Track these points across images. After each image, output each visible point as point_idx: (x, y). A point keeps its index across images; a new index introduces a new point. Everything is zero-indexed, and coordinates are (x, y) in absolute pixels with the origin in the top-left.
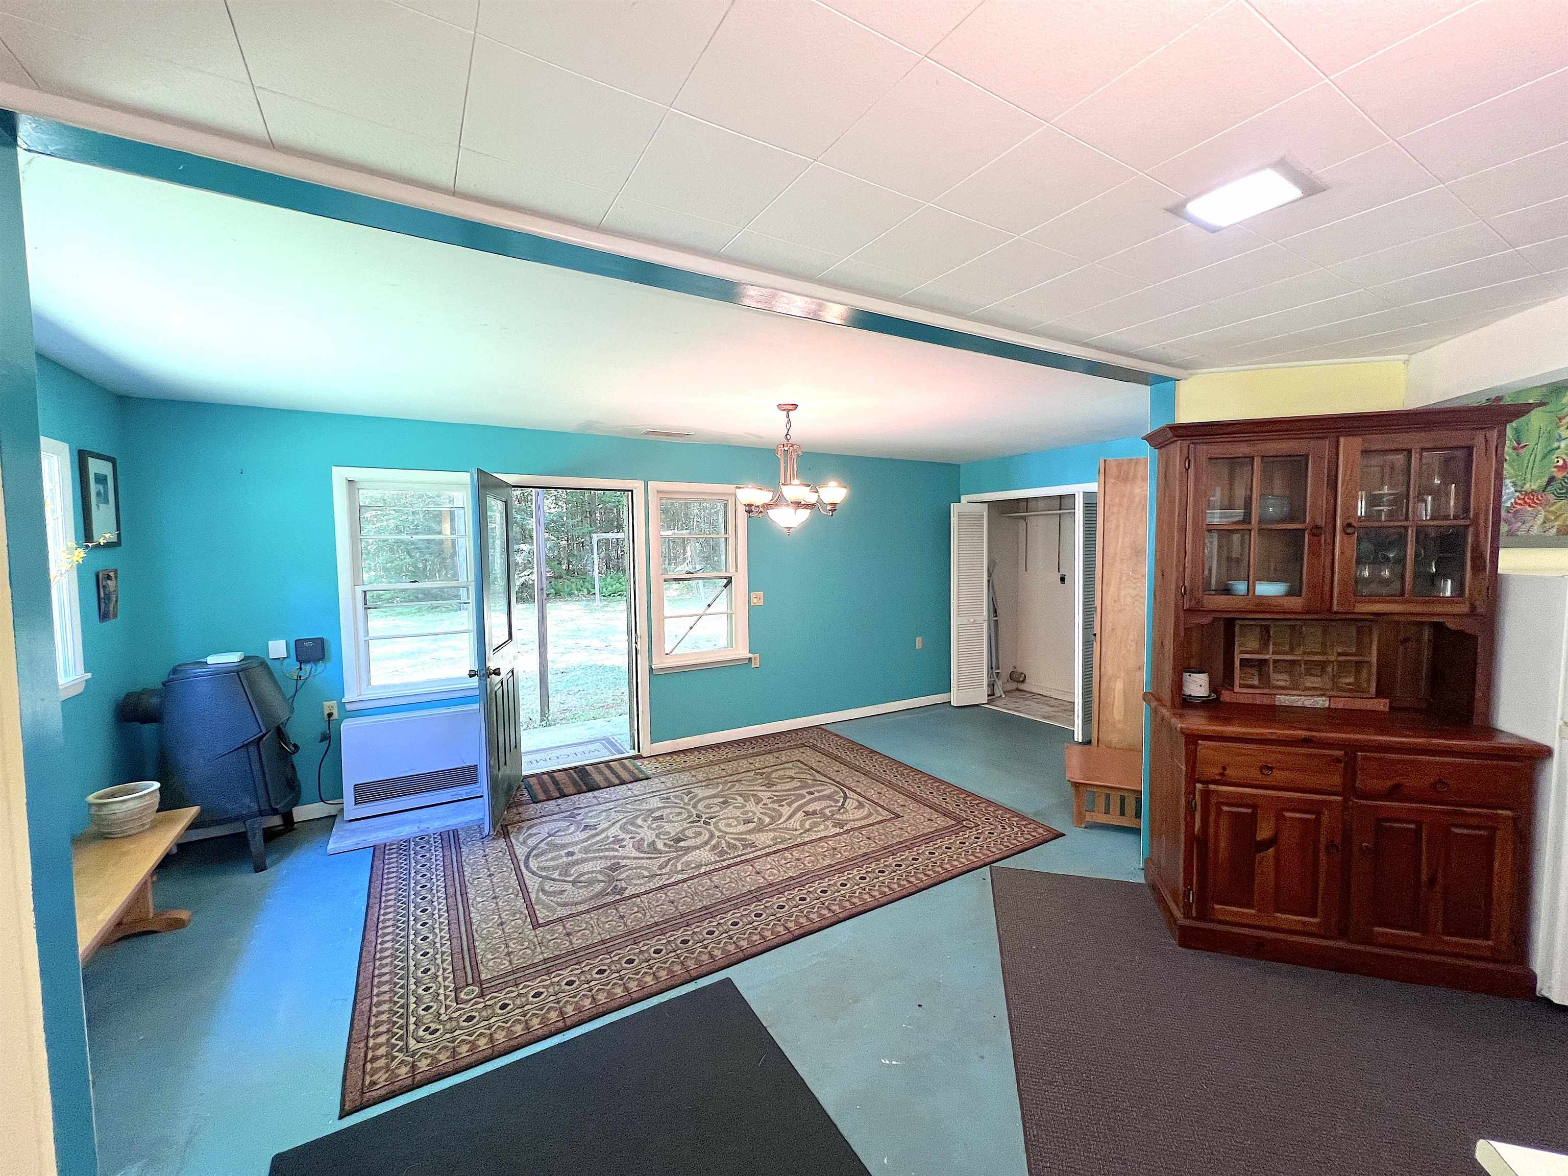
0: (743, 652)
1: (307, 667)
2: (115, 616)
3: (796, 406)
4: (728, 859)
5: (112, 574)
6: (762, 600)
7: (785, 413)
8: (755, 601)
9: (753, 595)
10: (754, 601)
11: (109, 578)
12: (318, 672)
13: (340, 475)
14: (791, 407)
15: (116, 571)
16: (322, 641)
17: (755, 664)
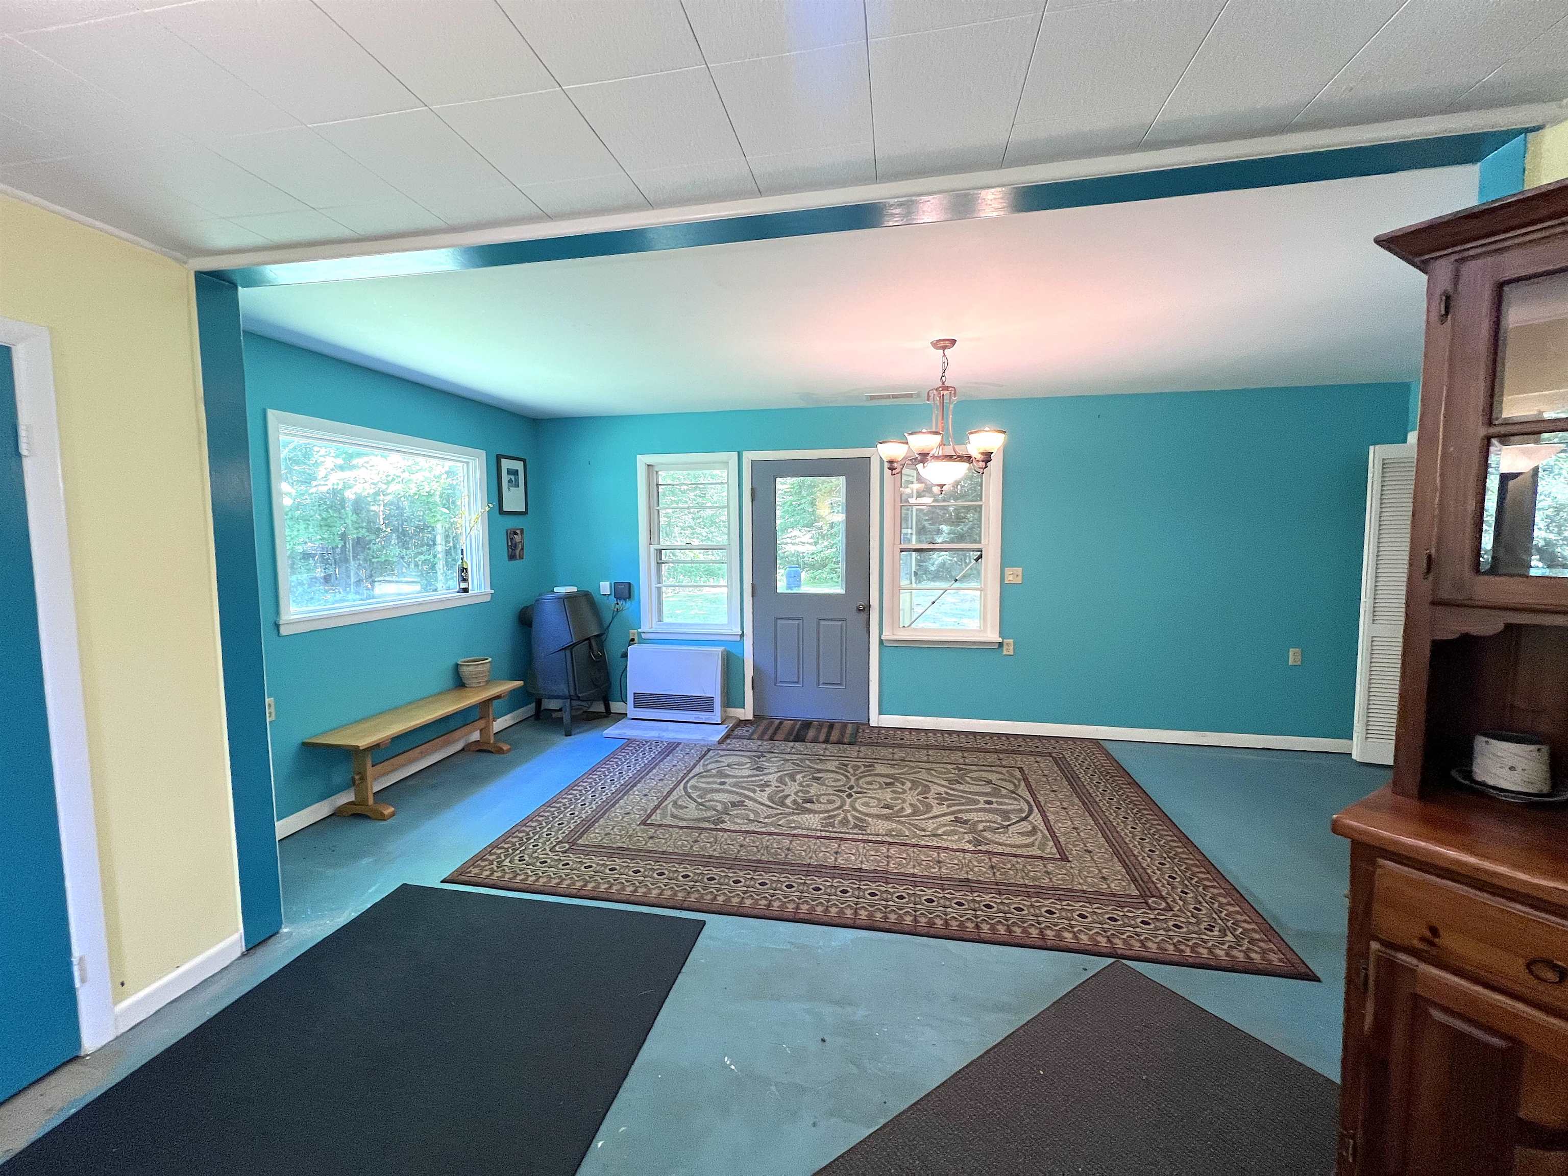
0: (993, 635)
1: (620, 603)
2: (521, 558)
3: (953, 342)
4: (831, 832)
5: (518, 532)
6: (1020, 577)
7: (942, 351)
8: (1011, 578)
9: (1008, 571)
10: (1009, 578)
11: (515, 533)
12: (627, 605)
13: (642, 460)
14: (947, 343)
15: (522, 530)
16: (629, 584)
17: (1008, 650)
